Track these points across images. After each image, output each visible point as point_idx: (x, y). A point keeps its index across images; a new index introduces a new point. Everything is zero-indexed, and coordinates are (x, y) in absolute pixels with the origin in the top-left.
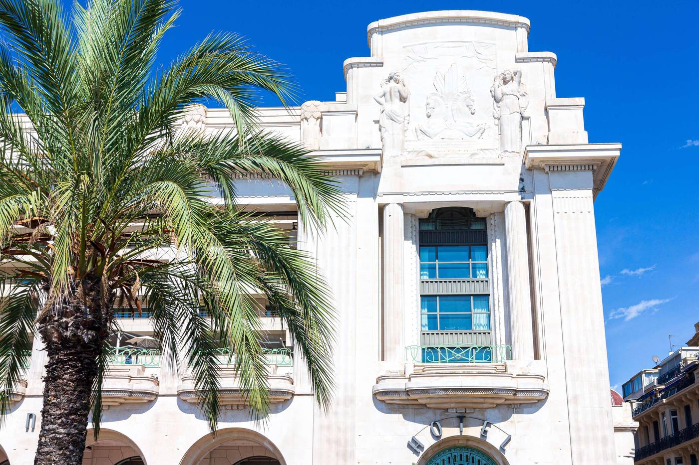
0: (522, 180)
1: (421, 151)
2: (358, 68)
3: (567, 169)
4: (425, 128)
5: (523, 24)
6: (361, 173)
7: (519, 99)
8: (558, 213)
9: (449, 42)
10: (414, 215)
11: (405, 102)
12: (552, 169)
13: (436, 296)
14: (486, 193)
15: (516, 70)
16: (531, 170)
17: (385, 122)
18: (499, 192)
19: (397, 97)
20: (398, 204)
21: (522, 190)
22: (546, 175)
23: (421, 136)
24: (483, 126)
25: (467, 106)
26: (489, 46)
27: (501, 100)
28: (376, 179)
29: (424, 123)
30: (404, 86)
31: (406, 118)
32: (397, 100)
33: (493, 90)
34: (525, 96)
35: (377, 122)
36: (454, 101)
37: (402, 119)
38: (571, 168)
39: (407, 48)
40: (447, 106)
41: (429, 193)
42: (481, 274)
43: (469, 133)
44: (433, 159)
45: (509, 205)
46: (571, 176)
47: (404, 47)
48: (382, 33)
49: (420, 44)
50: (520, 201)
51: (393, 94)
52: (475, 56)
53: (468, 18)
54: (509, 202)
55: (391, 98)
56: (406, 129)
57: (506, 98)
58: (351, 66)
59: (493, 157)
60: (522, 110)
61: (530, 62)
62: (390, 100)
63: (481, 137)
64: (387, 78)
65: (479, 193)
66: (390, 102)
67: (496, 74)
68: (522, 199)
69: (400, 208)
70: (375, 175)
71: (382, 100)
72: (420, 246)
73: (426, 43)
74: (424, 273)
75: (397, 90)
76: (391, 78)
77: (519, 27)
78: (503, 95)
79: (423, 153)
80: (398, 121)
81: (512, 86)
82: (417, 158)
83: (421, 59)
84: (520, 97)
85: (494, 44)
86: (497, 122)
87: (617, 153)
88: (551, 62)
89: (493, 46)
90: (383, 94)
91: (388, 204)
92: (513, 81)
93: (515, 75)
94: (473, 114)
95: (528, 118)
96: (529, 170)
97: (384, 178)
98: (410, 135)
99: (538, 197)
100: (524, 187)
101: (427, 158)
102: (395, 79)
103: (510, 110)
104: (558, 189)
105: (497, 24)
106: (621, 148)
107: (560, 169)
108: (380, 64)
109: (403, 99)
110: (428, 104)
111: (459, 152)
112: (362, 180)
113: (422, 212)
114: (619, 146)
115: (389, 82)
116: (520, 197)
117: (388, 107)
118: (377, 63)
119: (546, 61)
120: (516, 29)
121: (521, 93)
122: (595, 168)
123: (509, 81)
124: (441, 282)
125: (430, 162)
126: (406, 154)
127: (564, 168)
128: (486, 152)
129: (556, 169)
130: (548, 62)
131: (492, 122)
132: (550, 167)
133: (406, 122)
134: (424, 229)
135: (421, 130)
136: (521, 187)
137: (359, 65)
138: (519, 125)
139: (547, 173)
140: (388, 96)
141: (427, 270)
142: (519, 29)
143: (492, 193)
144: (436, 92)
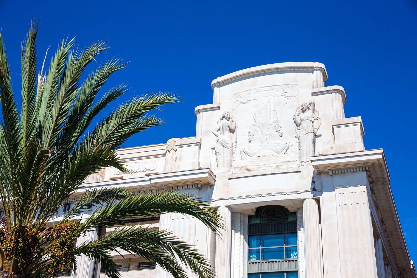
0: (313, 182)
1: (243, 167)
2: (203, 112)
3: (346, 171)
4: (247, 150)
5: (317, 67)
6: (199, 186)
7: (313, 122)
8: (340, 205)
9: (265, 87)
10: (243, 213)
11: (233, 133)
12: (334, 172)
13: (259, 273)
14: (287, 193)
15: (310, 101)
16: (321, 174)
17: (219, 148)
18: (297, 193)
19: (226, 130)
20: (226, 206)
21: (313, 190)
22: (330, 177)
23: (244, 156)
24: (287, 145)
25: (277, 131)
26: (294, 86)
27: (300, 124)
28: (211, 189)
29: (246, 147)
30: (233, 122)
31: (234, 144)
32: (227, 133)
33: (294, 118)
34: (318, 120)
35: (214, 149)
36: (267, 128)
37: (230, 145)
38: (349, 171)
39: (236, 95)
40: (262, 132)
41: (247, 197)
42: (294, 255)
43: (277, 151)
44: (250, 172)
45: (305, 202)
46: (349, 177)
47: (234, 94)
48: (220, 86)
49: (245, 91)
50: (312, 198)
51: (224, 128)
52: (283, 95)
53: (278, 68)
54: (304, 199)
55: (223, 131)
56: (233, 152)
57: (303, 123)
58: (199, 111)
59: (293, 167)
60: (315, 130)
61: (323, 94)
62: (222, 132)
63: (286, 153)
64: (221, 118)
65: (282, 194)
66: (223, 134)
67: (297, 106)
68: (313, 196)
69: (227, 209)
70: (210, 186)
71: (218, 133)
72: (249, 236)
73: (249, 90)
74: (253, 256)
75: (227, 125)
76: (223, 117)
77: (315, 70)
78: (302, 120)
79: (244, 168)
80: (227, 147)
81: (309, 113)
82: (240, 172)
83: (245, 101)
84: (314, 121)
85: (297, 85)
86: (298, 140)
87: (380, 157)
88: (338, 93)
89: (297, 86)
90: (219, 129)
91: (219, 207)
92: (309, 110)
93: (310, 105)
94: (281, 136)
95: (320, 136)
96: (319, 174)
97: (216, 188)
98: (237, 156)
99: (324, 194)
100: (315, 187)
101: (247, 171)
102: (226, 117)
103: (305, 131)
104: (340, 187)
105: (299, 70)
106: (382, 152)
107: (340, 172)
108: (218, 108)
109: (232, 131)
110: (249, 133)
111: (269, 165)
112: (201, 191)
113: (247, 211)
114: (381, 151)
115: (223, 120)
116: (312, 195)
117: (221, 137)
118: (215, 108)
119: (334, 93)
120: (312, 72)
121: (314, 118)
122: (367, 169)
123: (306, 110)
124: (263, 262)
125: (248, 174)
126: (232, 170)
127: (343, 171)
128: (288, 163)
129: (337, 172)
130: (336, 93)
131: (294, 141)
132: (332, 171)
133: (234, 147)
134: (254, 223)
135: (244, 152)
136: (313, 187)
137: (203, 110)
138: (312, 142)
139: (332, 176)
140: (221, 129)
141: (255, 254)
142: (315, 72)
143: (292, 193)
144: (256, 124)
